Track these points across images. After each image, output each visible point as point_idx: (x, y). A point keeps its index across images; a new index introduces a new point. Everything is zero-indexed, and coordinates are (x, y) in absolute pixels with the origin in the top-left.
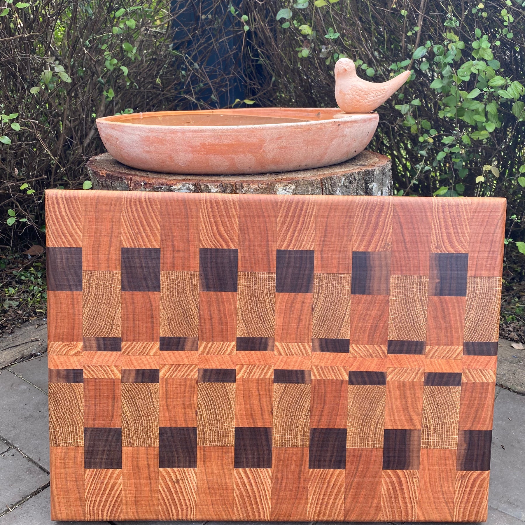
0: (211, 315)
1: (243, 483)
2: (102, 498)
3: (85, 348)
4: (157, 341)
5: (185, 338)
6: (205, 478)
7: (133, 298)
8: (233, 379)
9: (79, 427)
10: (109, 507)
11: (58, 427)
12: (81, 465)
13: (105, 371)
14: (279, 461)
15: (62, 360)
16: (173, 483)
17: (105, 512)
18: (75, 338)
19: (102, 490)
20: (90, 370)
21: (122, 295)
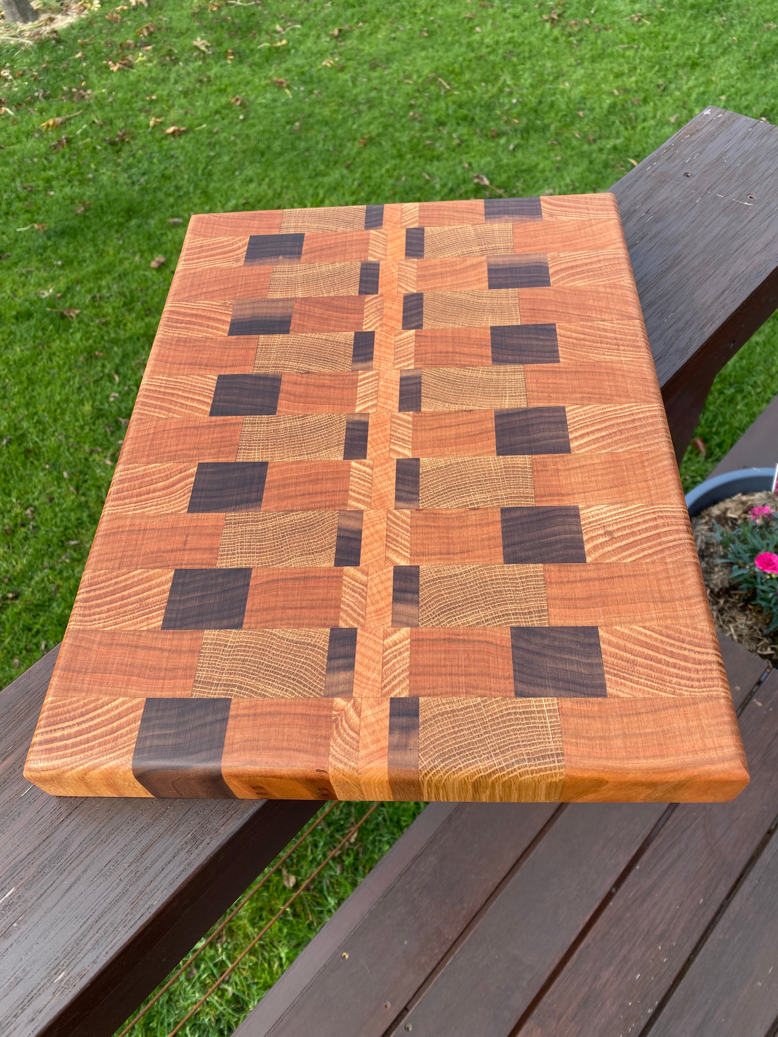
0: (304, 495)
1: (596, 440)
2: (668, 664)
3: (347, 694)
4: (342, 571)
5: (339, 529)
6: (596, 493)
7: (257, 611)
8: (414, 462)
9: (513, 708)
10: (685, 649)
11: (517, 751)
12: (600, 703)
13: (395, 657)
14: (549, 398)
15: (369, 740)
16: (613, 540)
17: (697, 656)
18: (325, 713)
19: (650, 663)
20: (393, 683)
21: (249, 628)
